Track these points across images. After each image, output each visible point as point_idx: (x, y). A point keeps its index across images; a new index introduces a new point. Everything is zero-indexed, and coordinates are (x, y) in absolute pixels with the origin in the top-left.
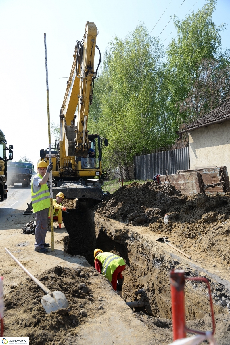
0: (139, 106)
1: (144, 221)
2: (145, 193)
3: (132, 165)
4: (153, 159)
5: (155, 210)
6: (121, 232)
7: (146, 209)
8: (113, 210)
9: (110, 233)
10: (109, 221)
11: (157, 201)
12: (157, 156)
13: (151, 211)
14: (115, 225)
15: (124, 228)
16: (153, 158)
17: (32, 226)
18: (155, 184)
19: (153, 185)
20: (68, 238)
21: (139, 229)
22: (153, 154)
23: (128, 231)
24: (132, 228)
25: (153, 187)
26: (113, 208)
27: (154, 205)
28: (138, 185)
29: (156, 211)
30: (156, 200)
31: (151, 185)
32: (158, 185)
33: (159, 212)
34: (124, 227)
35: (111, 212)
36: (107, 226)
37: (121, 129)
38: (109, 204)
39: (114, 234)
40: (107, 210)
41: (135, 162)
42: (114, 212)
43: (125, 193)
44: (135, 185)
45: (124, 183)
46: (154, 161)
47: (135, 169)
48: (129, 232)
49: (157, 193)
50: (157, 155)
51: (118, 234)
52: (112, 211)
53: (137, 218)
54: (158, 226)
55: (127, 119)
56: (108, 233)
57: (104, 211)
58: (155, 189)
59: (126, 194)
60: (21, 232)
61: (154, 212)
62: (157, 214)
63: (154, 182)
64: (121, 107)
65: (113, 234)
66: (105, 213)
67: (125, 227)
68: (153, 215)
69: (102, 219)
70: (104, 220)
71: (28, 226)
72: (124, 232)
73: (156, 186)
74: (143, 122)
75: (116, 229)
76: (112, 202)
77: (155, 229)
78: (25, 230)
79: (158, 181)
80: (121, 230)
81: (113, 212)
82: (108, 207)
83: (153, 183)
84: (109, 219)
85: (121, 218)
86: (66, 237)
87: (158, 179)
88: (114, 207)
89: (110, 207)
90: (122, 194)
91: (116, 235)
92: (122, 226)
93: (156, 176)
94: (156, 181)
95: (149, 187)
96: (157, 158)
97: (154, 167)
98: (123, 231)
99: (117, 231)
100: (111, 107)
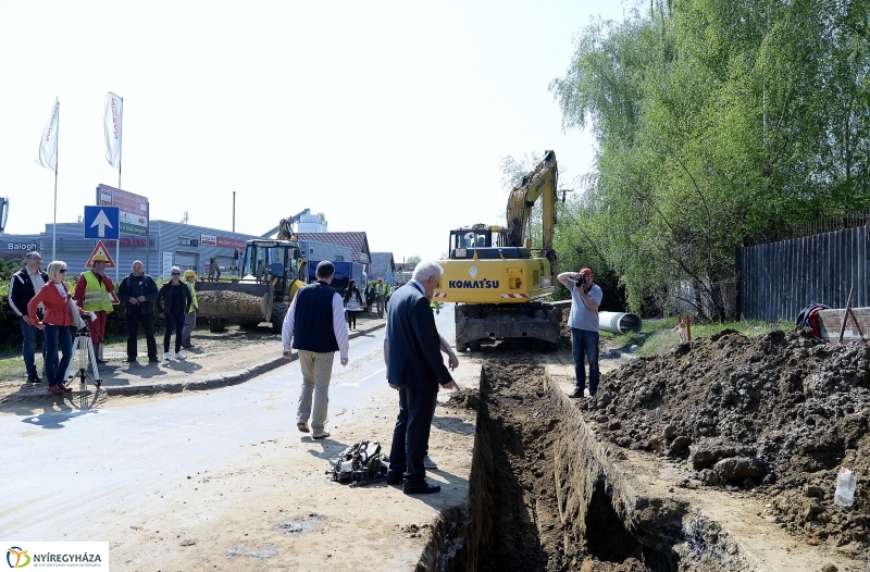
0: (757, 93)
1: (752, 477)
2: (760, 371)
3: (729, 275)
4: (800, 256)
5: (797, 439)
6: (656, 511)
7: (760, 431)
8: (645, 418)
9: (622, 505)
10: (625, 458)
11: (807, 404)
12: (815, 245)
13: (779, 440)
14: (643, 478)
15: (670, 495)
16: (800, 252)
17: (360, 458)
18: (802, 340)
19: (793, 342)
20: (461, 515)
21: (727, 508)
22: (801, 241)
23: (683, 508)
24: (700, 497)
25: (792, 348)
26: (645, 410)
27: (794, 418)
28: (738, 341)
29: (799, 441)
30: (802, 399)
31: (785, 344)
32: (815, 344)
33: (813, 446)
34: (672, 491)
35: (637, 427)
36: (613, 477)
37: (696, 166)
38: (633, 397)
39: (632, 514)
40: (625, 417)
41: (739, 265)
42: (645, 428)
43: (690, 366)
44: (727, 338)
45: (692, 328)
46: (805, 261)
47: (739, 286)
48: (686, 512)
49: (806, 374)
50: (815, 241)
51: (646, 514)
52: (641, 422)
53: (724, 461)
54: (807, 512)
55: (716, 134)
56: (615, 503)
57: (615, 421)
58: (802, 357)
59: (694, 368)
60: (327, 473)
61: (791, 445)
62: (804, 455)
63: (799, 332)
64: (699, 101)
65: (629, 509)
66: (616, 427)
67: (677, 489)
68: (789, 458)
69: (603, 449)
70: (608, 454)
71: (349, 457)
72: (670, 511)
73: (807, 345)
74: (768, 139)
75: (641, 495)
76: (643, 394)
77: (793, 519)
78: (338, 467)
79: (815, 328)
80: (657, 503)
81: (644, 425)
82: (629, 408)
83: (793, 337)
84: (625, 450)
85: (667, 452)
86: (455, 512)
87: (816, 321)
88: (649, 408)
89: (636, 407)
90: (680, 369)
91: (638, 516)
92: (667, 483)
93: (806, 311)
94: (807, 329)
95: (776, 350)
96: (815, 252)
97: (805, 280)
98: (665, 506)
99: (642, 504)
100: (669, 104)
